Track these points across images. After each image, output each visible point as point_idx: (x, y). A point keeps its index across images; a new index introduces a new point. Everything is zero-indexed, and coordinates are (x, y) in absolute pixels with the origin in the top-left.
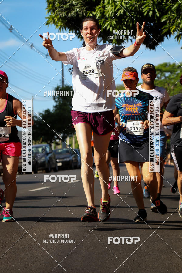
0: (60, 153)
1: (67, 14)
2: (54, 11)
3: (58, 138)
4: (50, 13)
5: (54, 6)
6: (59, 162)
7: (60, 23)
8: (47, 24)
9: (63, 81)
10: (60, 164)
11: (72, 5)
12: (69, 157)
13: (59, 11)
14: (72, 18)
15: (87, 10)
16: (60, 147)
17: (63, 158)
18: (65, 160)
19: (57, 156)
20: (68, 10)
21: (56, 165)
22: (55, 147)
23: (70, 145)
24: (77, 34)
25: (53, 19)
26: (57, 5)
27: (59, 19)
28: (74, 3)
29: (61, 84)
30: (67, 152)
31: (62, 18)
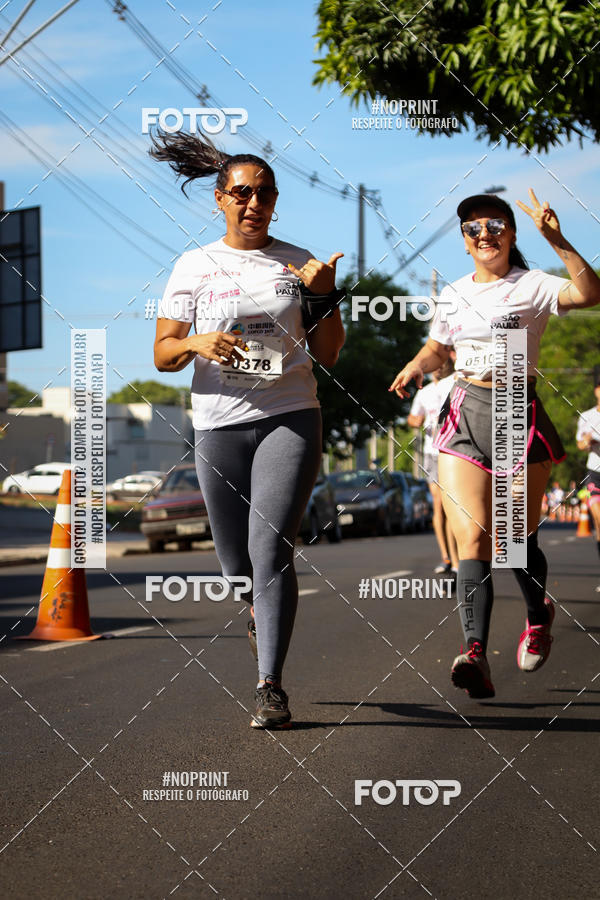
0: (349, 485)
2: (338, 42)
3: (343, 437)
4: (325, 49)
5: (338, 26)
6: (345, 513)
7: (355, 82)
8: (317, 81)
9: (361, 261)
10: (346, 520)
11: (395, 24)
12: (375, 498)
13: (355, 44)
14: (394, 63)
15: (443, 39)
16: (348, 465)
17: (359, 502)
18: (365, 505)
19: (338, 494)
20: (385, 39)
21: (337, 521)
22: (333, 467)
23: (380, 460)
25: (335, 65)
26: (348, 21)
27: (352, 66)
28: (402, 17)
29: (356, 269)
31: (364, 63)
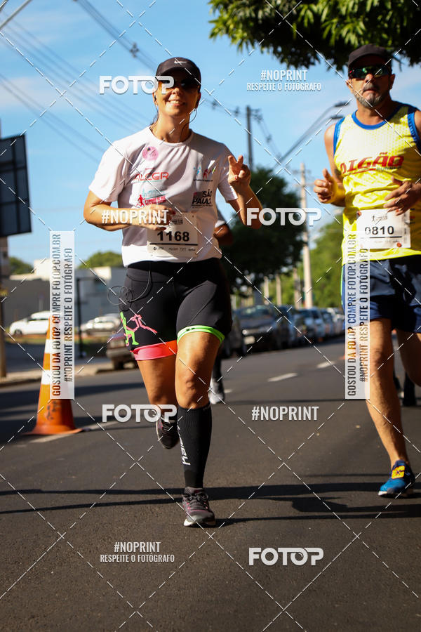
0: (251, 316)
2: (226, 6)
3: (245, 283)
4: (218, 13)
6: (249, 335)
7: (240, 33)
8: (213, 35)
10: (250, 340)
12: (269, 324)
13: (238, 7)
14: (265, 19)
16: (249, 302)
17: (257, 327)
18: (261, 330)
19: (243, 323)
20: (258, 4)
21: (242, 342)
22: (239, 304)
23: (271, 298)
24: (278, 55)
25: (225, 23)
27: (236, 24)
30: (265, 312)
31: (245, 22)
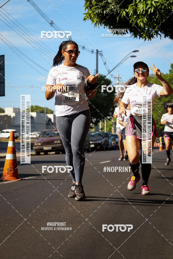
0: (93, 136)
1: (103, 11)
2: (91, 8)
3: (92, 122)
4: (87, 9)
5: (91, 3)
6: (92, 144)
7: (96, 19)
8: (85, 19)
10: (92, 146)
11: (107, 3)
12: (101, 140)
13: (95, 9)
14: (107, 14)
15: (121, 7)
16: (93, 130)
17: (96, 141)
18: (98, 142)
19: (90, 139)
20: (104, 8)
21: (89, 146)
23: (102, 129)
25: (90, 15)
26: (94, 2)
27: (95, 15)
30: (99, 135)
31: (98, 15)
